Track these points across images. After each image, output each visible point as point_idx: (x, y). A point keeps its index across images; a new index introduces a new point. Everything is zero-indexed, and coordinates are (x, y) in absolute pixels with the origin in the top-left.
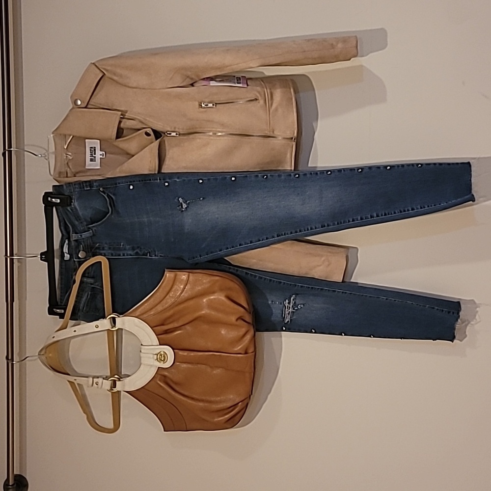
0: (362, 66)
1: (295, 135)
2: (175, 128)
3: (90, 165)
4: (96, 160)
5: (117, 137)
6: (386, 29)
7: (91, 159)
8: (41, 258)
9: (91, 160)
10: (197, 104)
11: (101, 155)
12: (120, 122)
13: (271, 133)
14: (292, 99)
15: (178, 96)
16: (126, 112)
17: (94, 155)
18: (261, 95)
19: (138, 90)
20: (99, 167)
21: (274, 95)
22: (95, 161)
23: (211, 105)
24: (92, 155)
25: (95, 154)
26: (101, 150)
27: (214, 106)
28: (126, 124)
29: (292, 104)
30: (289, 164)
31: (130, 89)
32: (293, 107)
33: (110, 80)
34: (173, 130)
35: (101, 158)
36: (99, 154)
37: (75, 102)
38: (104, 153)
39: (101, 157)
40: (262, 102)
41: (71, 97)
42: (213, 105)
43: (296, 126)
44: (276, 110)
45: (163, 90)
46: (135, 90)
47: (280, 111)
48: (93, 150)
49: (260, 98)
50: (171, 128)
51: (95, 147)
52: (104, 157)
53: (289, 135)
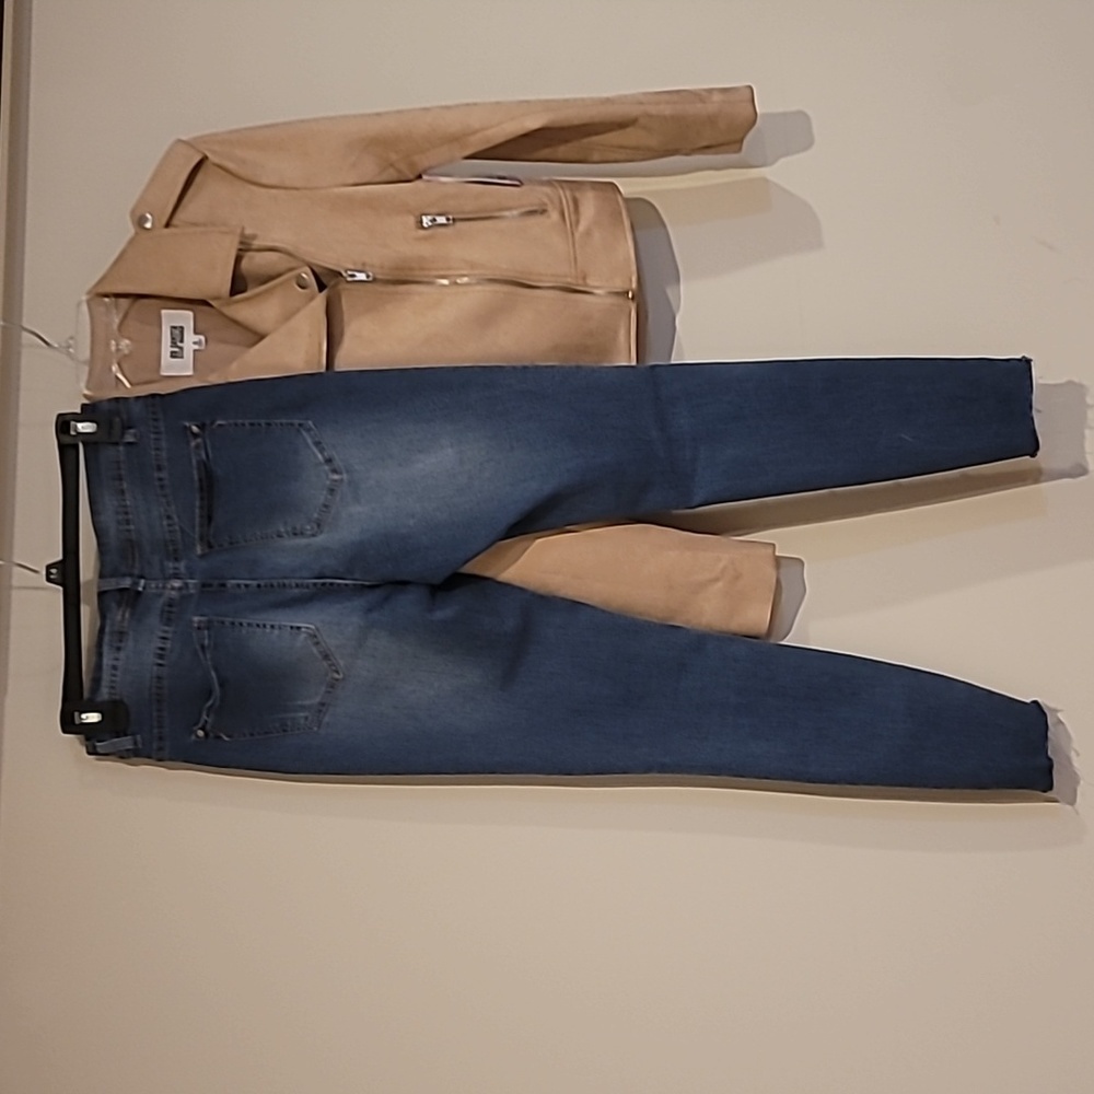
0: (766, 180)
1: (634, 285)
2: (364, 264)
3: (170, 367)
4: (185, 355)
5: (234, 291)
6: (809, 113)
7: (172, 352)
8: (48, 574)
9: (173, 355)
10: (412, 220)
11: (195, 343)
12: (238, 260)
13: (581, 282)
14: (621, 214)
15: (370, 204)
16: (254, 237)
17: (179, 344)
18: (552, 202)
19: (282, 192)
20: (190, 373)
21: (580, 205)
22: (182, 357)
23: (441, 220)
24: (174, 344)
25: (182, 341)
26: (196, 332)
27: (451, 222)
28: (255, 262)
29: (622, 222)
30: (624, 352)
31: (263, 190)
32: (624, 227)
33: (220, 170)
34: (359, 268)
35: (195, 351)
36: (191, 341)
37: (140, 221)
38: (202, 338)
39: (196, 347)
40: (555, 216)
41: (133, 212)
42: (448, 219)
43: (634, 268)
44: (588, 233)
45: (336, 190)
46: (274, 191)
47: (597, 235)
48: (178, 334)
49: (550, 208)
50: (355, 264)
51: (182, 328)
52: (203, 347)
53: (619, 285)
